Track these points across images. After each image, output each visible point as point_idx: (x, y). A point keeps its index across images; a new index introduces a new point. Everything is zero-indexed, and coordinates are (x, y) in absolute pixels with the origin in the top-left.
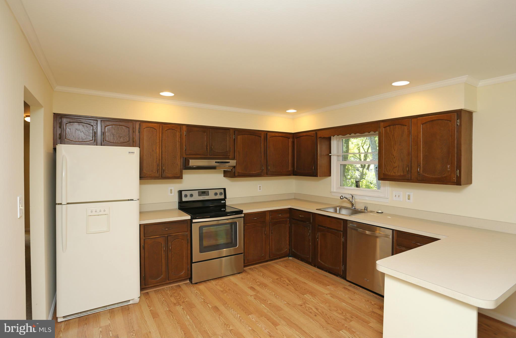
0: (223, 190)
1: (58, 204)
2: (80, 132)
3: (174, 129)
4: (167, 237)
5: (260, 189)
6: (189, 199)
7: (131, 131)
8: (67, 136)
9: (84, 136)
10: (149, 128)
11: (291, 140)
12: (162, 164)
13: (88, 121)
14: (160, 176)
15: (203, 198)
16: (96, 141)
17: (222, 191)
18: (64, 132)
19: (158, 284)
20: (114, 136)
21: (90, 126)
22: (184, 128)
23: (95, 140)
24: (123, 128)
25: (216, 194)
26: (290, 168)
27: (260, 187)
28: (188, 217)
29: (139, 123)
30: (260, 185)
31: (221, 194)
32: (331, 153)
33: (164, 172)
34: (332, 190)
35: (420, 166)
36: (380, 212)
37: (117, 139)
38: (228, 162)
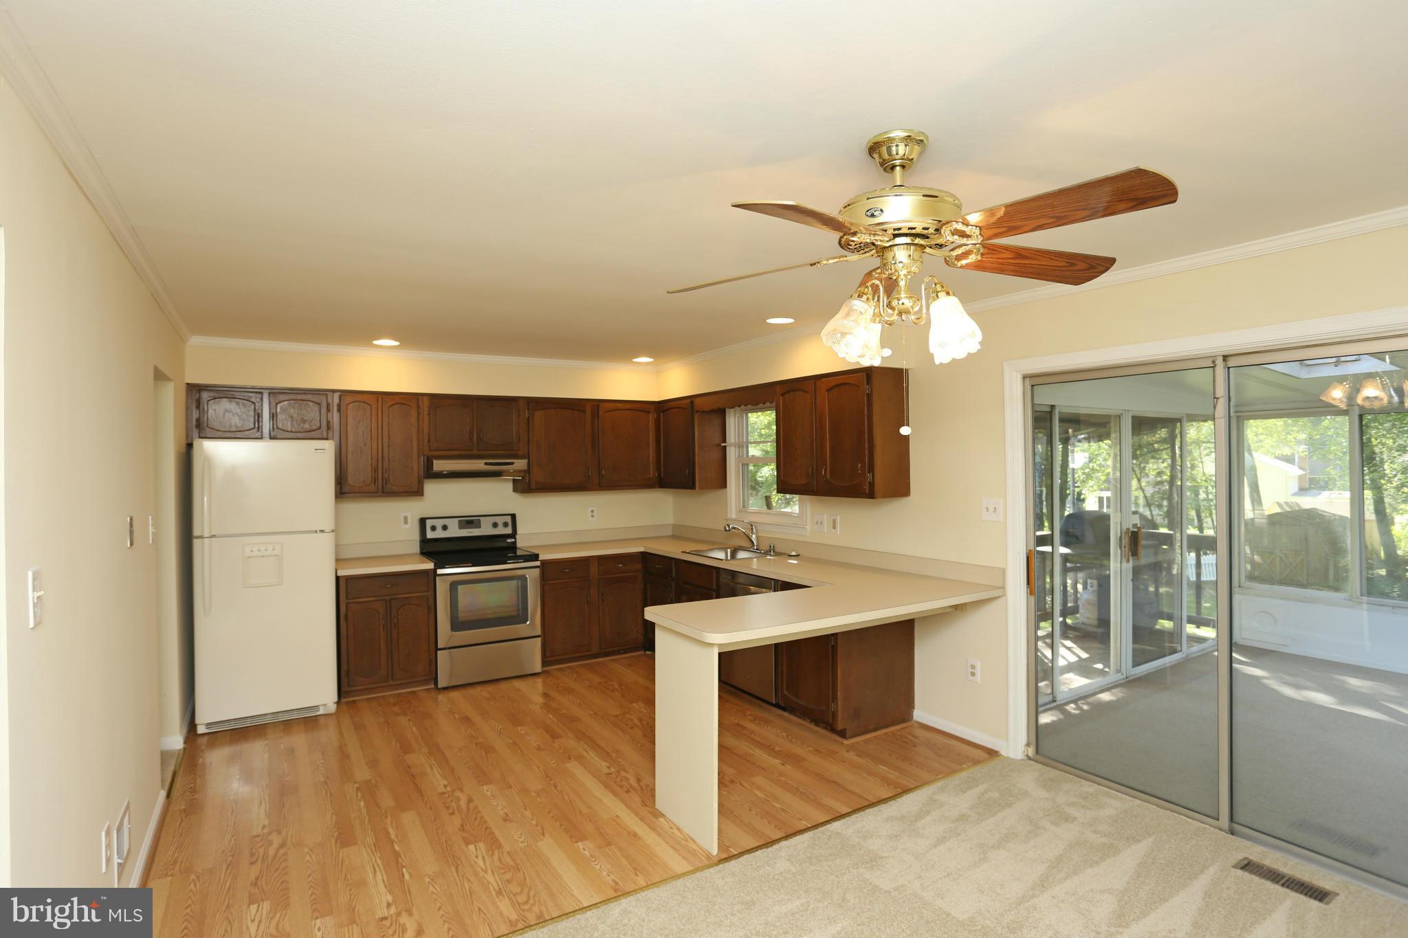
0: (510, 517)
1: (197, 538)
2: (233, 414)
3: (405, 404)
4: (390, 600)
5: (593, 516)
6: (439, 534)
7: (324, 410)
8: (209, 423)
9: (239, 423)
10: (358, 403)
11: (652, 417)
12: (383, 468)
13: (246, 394)
14: (380, 491)
15: (469, 532)
16: (260, 430)
17: (509, 519)
18: (204, 417)
19: (373, 686)
20: (292, 421)
21: (250, 403)
22: (426, 401)
23: (258, 428)
24: (309, 405)
25: (495, 525)
26: (652, 473)
27: (592, 511)
28: (430, 565)
29: (339, 393)
30: (593, 509)
31: (506, 525)
32: (725, 442)
33: (386, 483)
34: (729, 516)
35: (826, 465)
36: (794, 553)
37: (298, 426)
38: (513, 463)
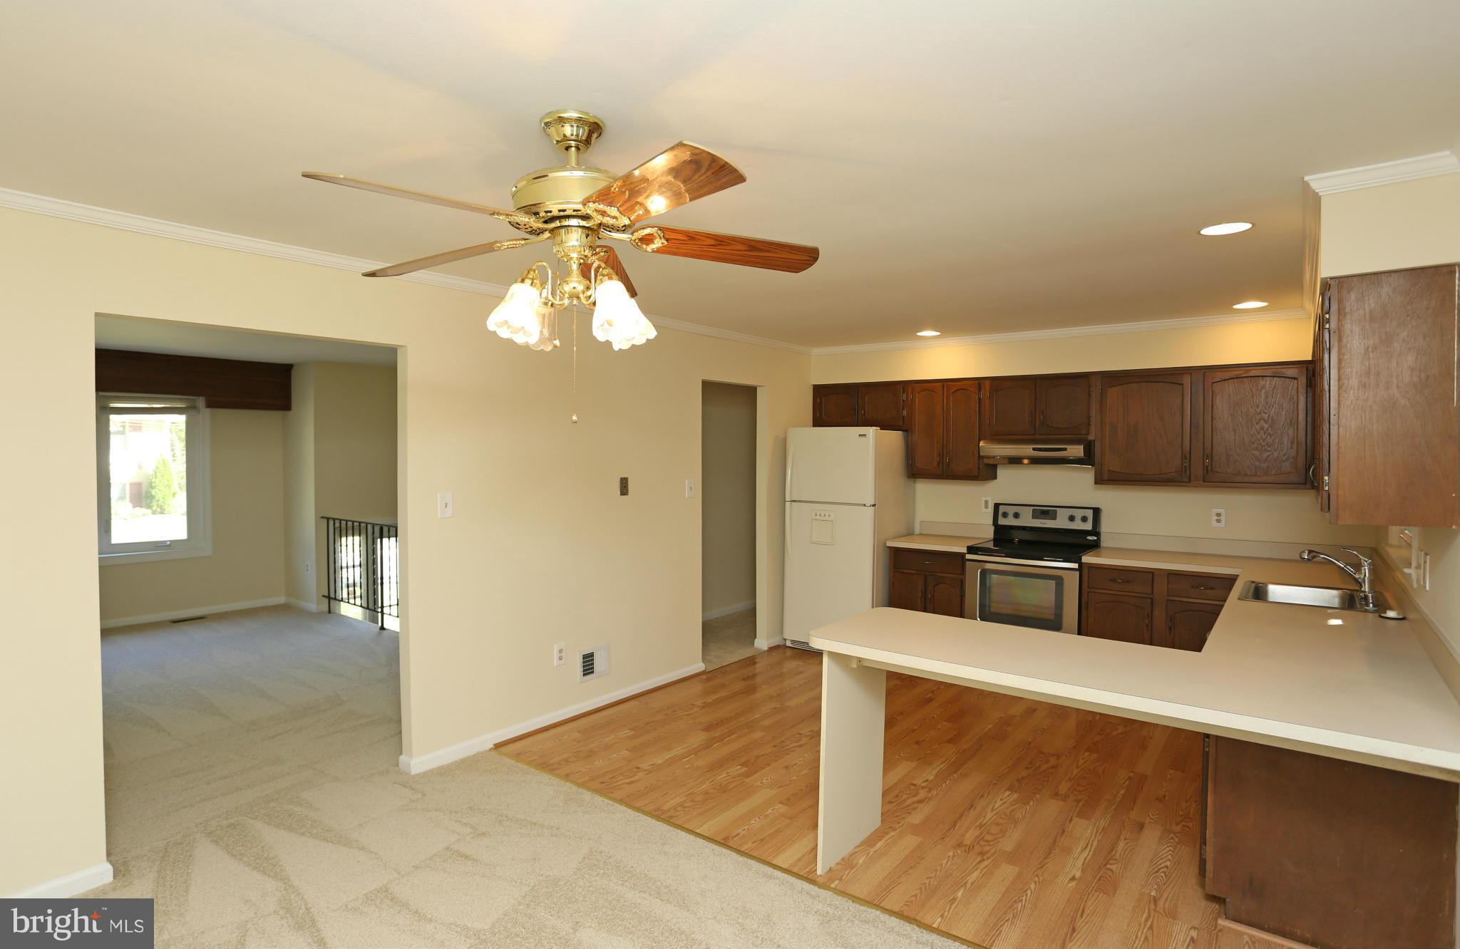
0: (1092, 511)
3: (967, 390)
4: (928, 576)
5: (1219, 521)
6: (1011, 522)
7: (900, 399)
8: (826, 414)
9: (843, 413)
10: (926, 392)
12: (945, 452)
14: (944, 474)
15: (1041, 523)
18: (823, 410)
20: (878, 410)
21: (850, 397)
22: (987, 384)
25: (1072, 518)
27: (1219, 515)
28: (963, 549)
29: (911, 384)
30: (1217, 511)
31: (1086, 520)
33: (948, 467)
37: (882, 414)
38: (1066, 449)
